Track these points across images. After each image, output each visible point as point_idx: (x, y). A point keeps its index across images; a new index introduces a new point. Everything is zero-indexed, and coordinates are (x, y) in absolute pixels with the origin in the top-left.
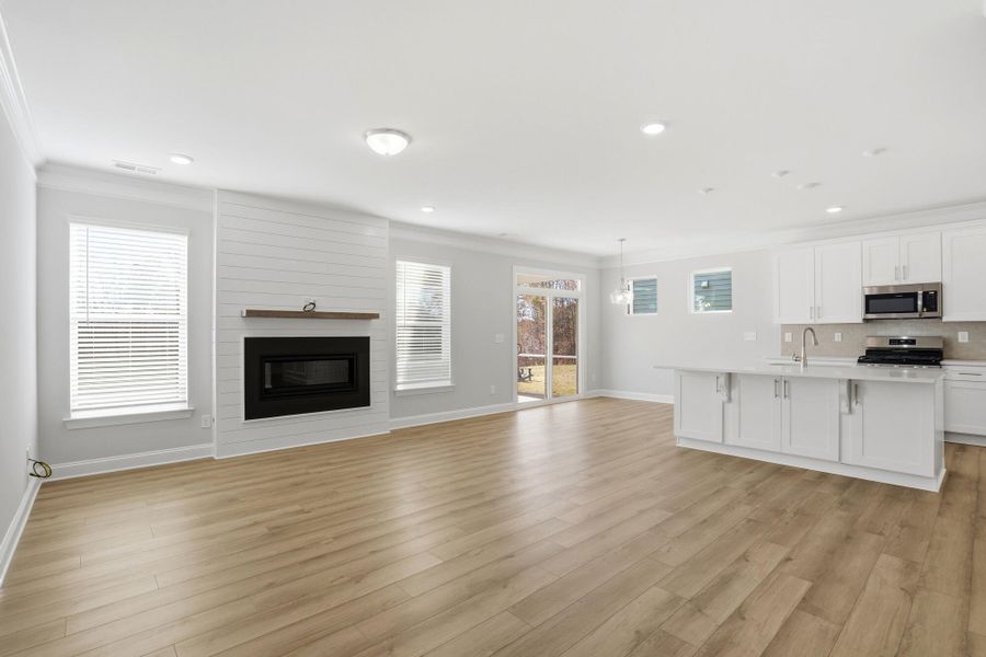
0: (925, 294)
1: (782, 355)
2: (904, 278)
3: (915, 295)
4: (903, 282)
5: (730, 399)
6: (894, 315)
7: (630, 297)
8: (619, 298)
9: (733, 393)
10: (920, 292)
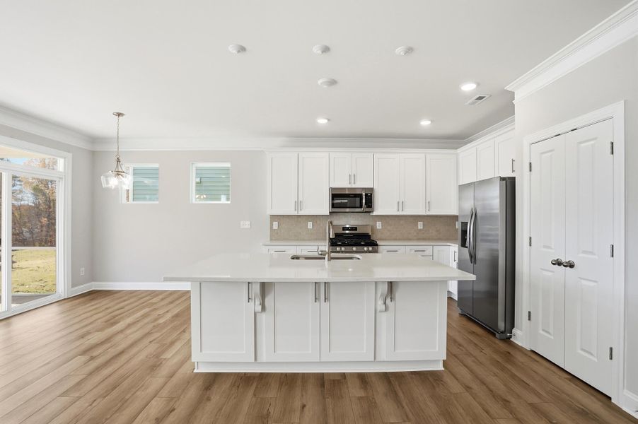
0: (366, 195)
1: (271, 240)
2: (354, 183)
3: (360, 196)
4: (354, 186)
5: (264, 308)
6: (348, 210)
7: (127, 182)
8: (113, 182)
9: (266, 300)
10: (364, 194)
